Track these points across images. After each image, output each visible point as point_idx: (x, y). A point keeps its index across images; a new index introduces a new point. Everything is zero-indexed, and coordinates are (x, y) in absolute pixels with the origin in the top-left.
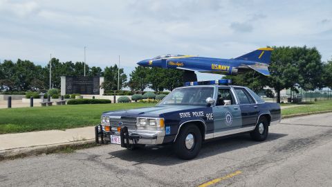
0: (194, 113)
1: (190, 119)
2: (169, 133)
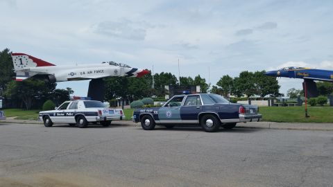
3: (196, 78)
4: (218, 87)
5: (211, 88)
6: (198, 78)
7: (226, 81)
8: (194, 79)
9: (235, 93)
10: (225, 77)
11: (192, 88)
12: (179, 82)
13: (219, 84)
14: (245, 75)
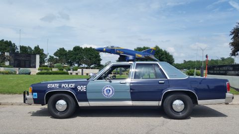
0: (63, 85)
1: (57, 89)
2: (36, 97)
3: (35, 48)
4: (55, 57)
5: (48, 57)
6: (37, 48)
7: (61, 53)
8: (33, 49)
9: (68, 63)
10: (61, 49)
11: (32, 56)
12: (19, 50)
13: (55, 54)
14: (77, 49)
